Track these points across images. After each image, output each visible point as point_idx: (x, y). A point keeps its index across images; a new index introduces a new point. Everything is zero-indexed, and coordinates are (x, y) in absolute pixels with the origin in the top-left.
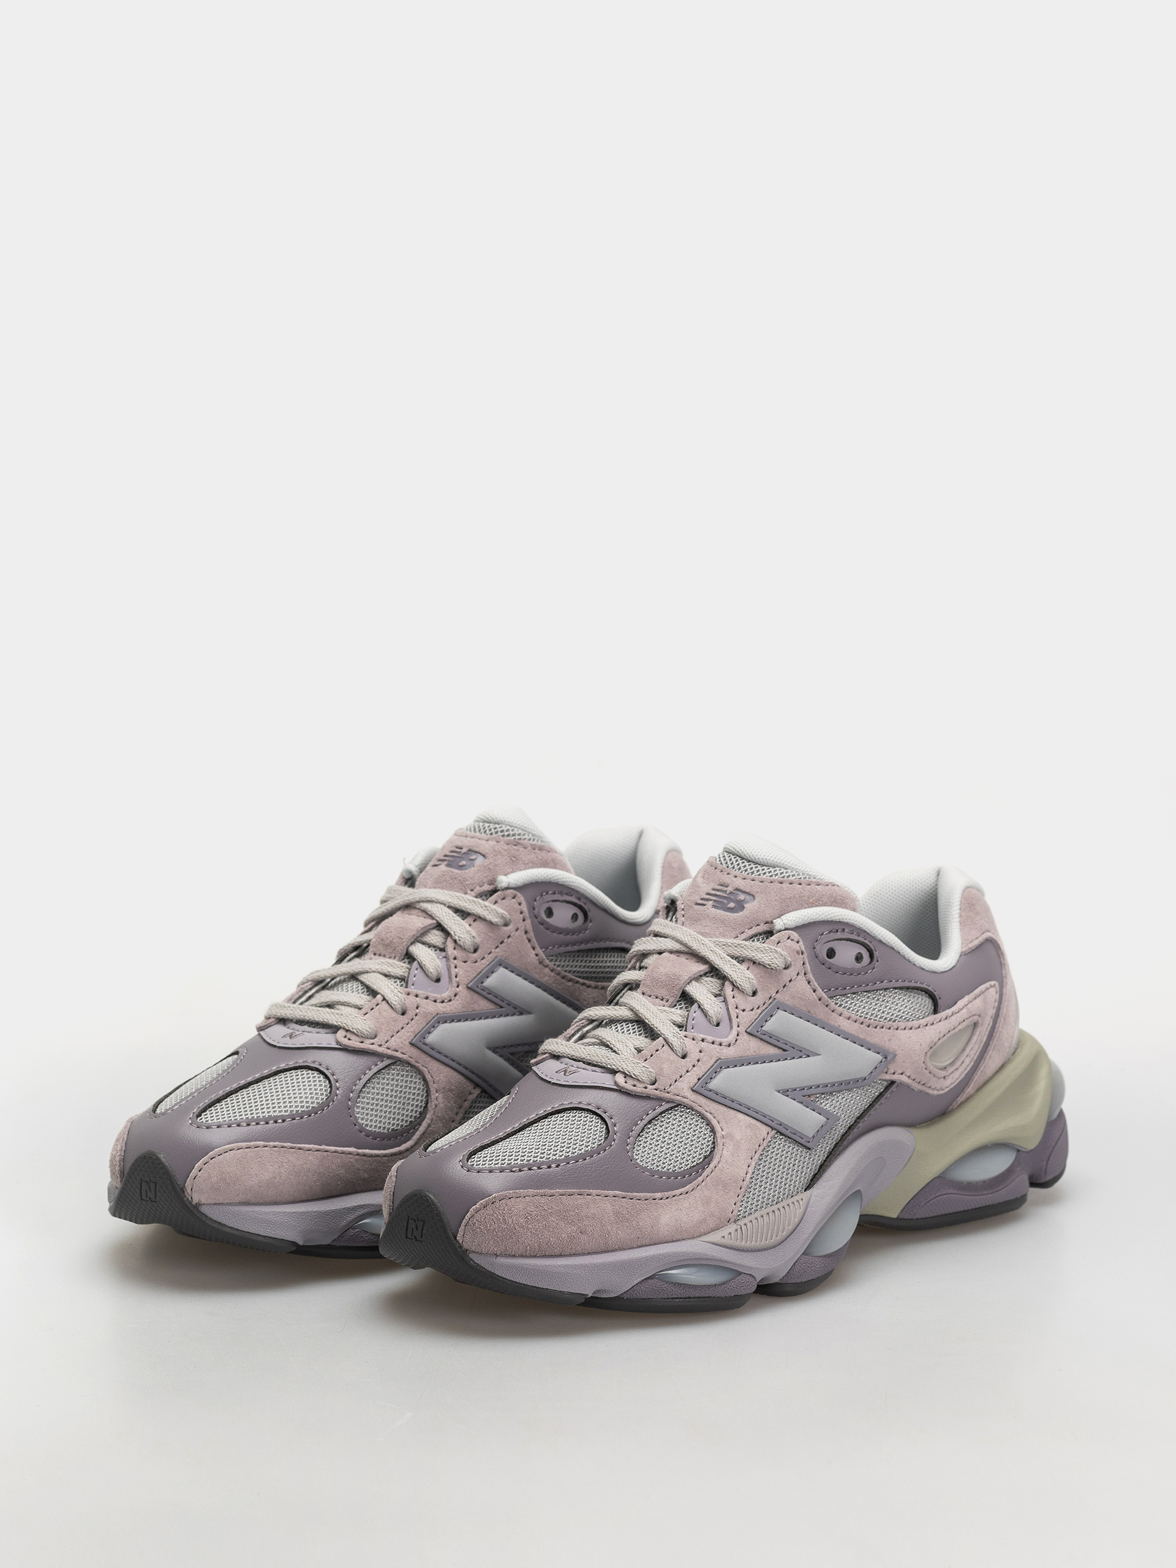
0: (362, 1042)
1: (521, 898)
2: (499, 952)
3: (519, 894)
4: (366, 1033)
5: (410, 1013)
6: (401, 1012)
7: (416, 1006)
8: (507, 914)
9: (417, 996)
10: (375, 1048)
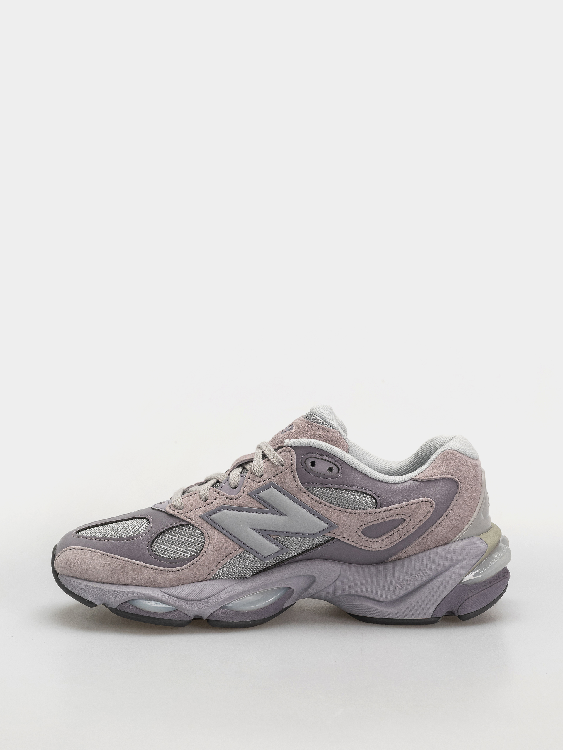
0: (174, 511)
1: (293, 452)
2: (273, 480)
3: (292, 450)
4: (176, 506)
5: (209, 501)
6: (204, 499)
7: (215, 498)
8: (281, 459)
9: (218, 494)
10: (179, 516)
